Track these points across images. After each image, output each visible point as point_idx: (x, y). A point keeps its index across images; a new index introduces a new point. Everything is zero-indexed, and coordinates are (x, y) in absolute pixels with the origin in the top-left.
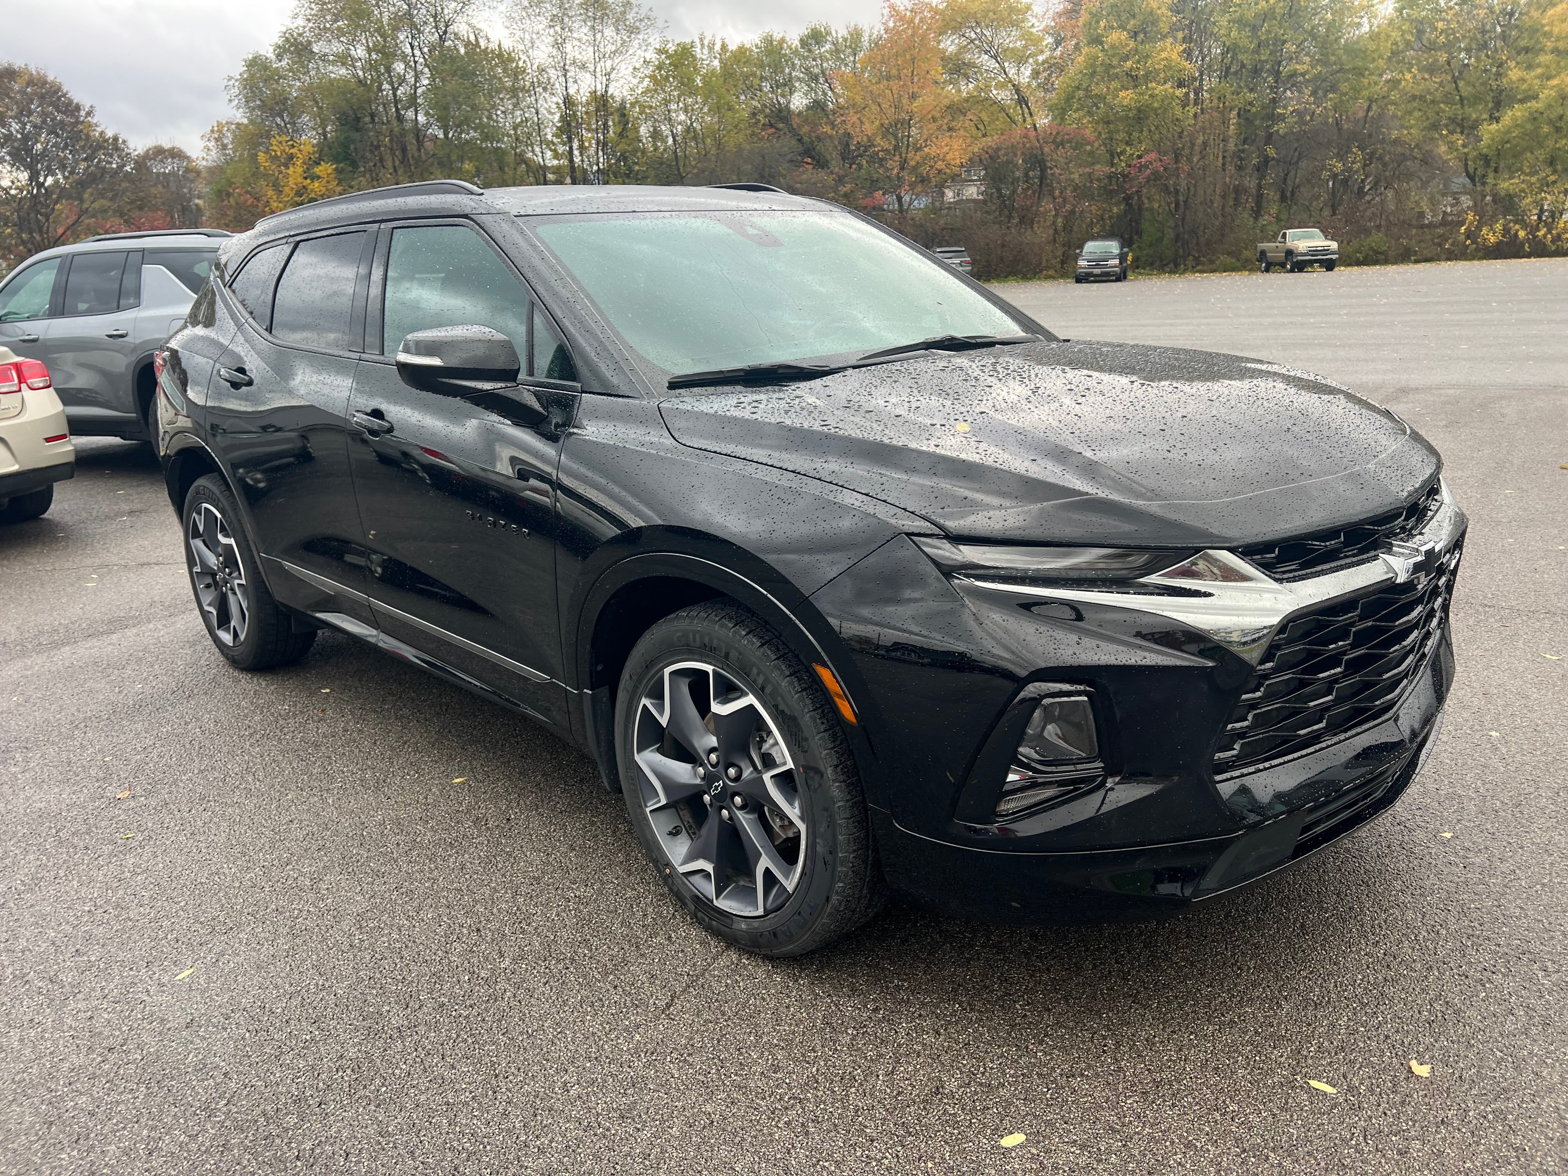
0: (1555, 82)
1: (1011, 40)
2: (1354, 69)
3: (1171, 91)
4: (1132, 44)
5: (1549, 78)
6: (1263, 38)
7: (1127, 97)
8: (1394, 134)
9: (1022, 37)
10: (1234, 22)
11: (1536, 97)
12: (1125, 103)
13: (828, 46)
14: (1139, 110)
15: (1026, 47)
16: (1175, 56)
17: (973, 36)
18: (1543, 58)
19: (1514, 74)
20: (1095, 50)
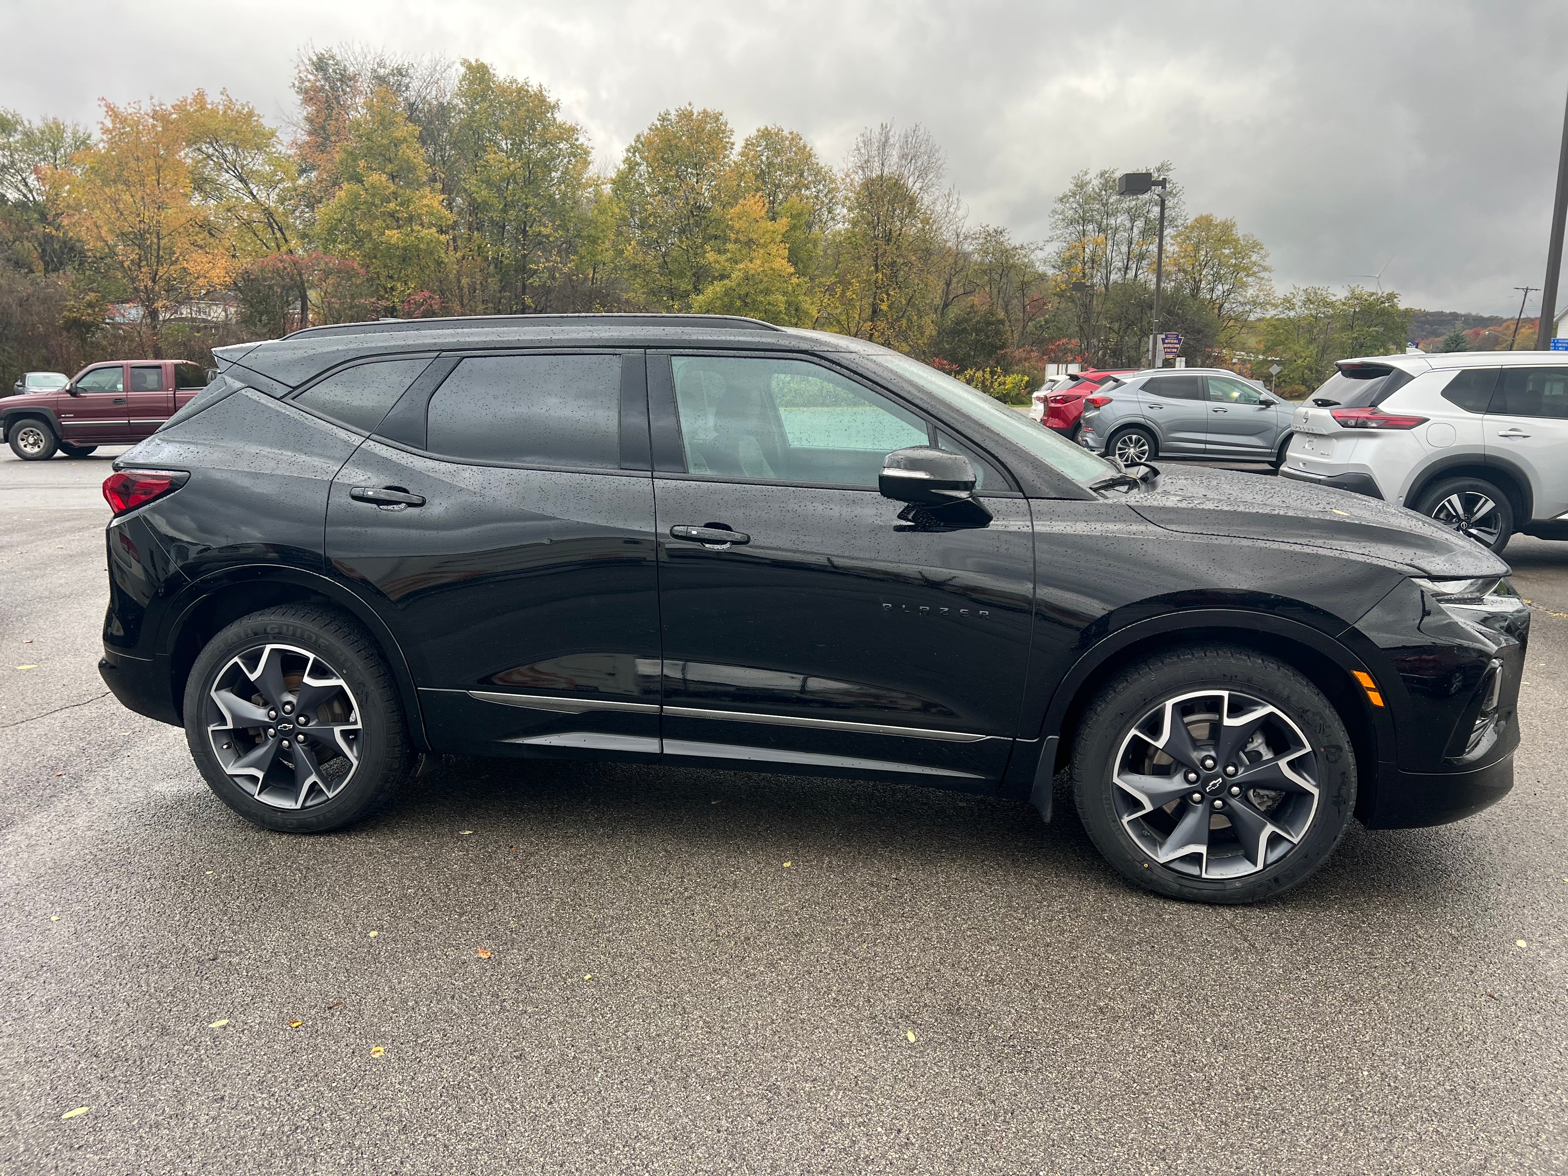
0: (741, 266)
1: (257, 163)
2: (589, 236)
3: (437, 235)
4: (393, 188)
5: (736, 263)
6: (509, 199)
7: (393, 236)
8: (625, 296)
9: (270, 162)
10: (483, 182)
11: (728, 277)
12: (393, 242)
13: (18, 137)
14: (405, 249)
15: (274, 173)
16: (436, 204)
17: (211, 151)
18: (729, 246)
19: (711, 256)
20: (356, 187)
